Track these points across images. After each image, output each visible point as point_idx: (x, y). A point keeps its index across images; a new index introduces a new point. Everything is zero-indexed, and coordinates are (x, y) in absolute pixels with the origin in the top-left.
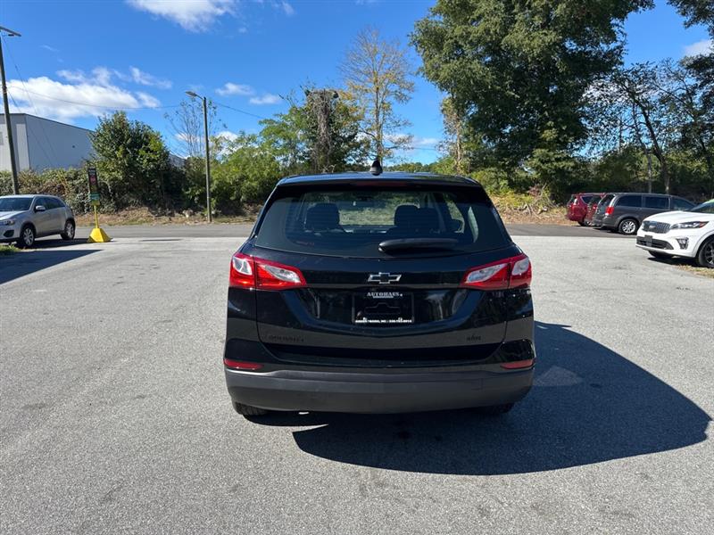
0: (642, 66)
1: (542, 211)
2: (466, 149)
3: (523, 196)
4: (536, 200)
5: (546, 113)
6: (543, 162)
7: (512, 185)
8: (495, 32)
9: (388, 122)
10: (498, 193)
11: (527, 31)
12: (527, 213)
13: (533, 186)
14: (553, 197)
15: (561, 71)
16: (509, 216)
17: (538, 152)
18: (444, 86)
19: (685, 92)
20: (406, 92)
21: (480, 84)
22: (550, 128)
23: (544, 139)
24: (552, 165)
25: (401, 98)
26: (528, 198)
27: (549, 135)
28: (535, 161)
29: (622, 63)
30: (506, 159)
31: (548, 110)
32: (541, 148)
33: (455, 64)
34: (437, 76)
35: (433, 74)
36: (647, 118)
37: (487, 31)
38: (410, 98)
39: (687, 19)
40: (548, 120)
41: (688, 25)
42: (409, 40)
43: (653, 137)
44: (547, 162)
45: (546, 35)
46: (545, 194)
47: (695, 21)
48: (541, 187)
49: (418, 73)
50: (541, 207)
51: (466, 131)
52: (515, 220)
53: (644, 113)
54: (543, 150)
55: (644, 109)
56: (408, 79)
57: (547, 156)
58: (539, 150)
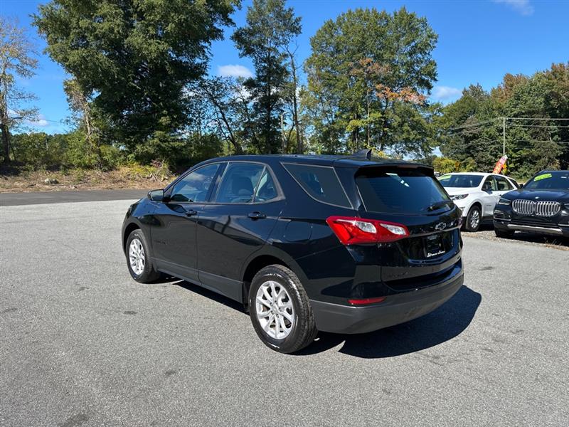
0: (218, 79)
1: (164, 179)
2: (95, 125)
3: (147, 167)
4: (158, 171)
5: (161, 104)
6: (161, 141)
7: (137, 158)
8: (118, 31)
9: (11, 93)
10: (126, 164)
11: (143, 37)
12: (154, 181)
13: (154, 159)
14: (171, 168)
15: (169, 73)
16: (140, 183)
17: (158, 133)
18: (72, 68)
19: (242, 100)
20: (29, 68)
21: (106, 73)
22: (165, 115)
23: (161, 124)
24: (169, 144)
25: (22, 72)
26: (152, 168)
27: (164, 120)
28: (156, 140)
29: (207, 75)
30: (132, 137)
31: (162, 101)
32: (161, 130)
33: (82, 52)
34: (65, 59)
35: (61, 57)
36: (223, 115)
37: (111, 30)
38: (34, 74)
39: (241, 52)
40: (162, 109)
41: (241, 56)
42: (32, 20)
43: (229, 129)
44: (165, 141)
45: (159, 44)
46: (165, 166)
47: (245, 55)
48: (161, 161)
49: (45, 53)
50: (163, 176)
51: (94, 110)
52: (146, 186)
53: (221, 112)
54: (162, 132)
55: (221, 109)
56: (30, 55)
57: (165, 137)
58: (159, 132)
